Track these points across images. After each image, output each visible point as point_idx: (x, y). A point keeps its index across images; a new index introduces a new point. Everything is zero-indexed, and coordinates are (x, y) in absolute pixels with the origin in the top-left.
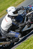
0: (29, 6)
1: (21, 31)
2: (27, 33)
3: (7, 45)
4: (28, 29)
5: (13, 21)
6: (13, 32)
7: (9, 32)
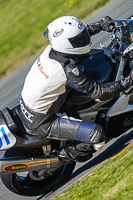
1: (103, 116)
2: (125, 124)
3: (45, 173)
4: (130, 108)
5: (70, 75)
6: (72, 118)
7: (54, 120)
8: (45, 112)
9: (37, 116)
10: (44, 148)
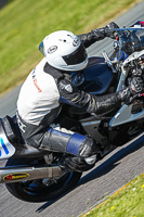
0: (138, 23)
1: (106, 125)
2: (130, 133)
3: (50, 180)
7: (47, 131)
8: (37, 124)
9: (29, 127)
10: (46, 157)
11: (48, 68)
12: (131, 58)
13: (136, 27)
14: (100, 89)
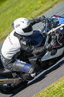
1: (39, 60)
4: (51, 57)
7: (14, 62)
8: (10, 59)
9: (7, 60)
11: (16, 34)
12: (51, 31)
13: (53, 17)
14: (37, 44)
